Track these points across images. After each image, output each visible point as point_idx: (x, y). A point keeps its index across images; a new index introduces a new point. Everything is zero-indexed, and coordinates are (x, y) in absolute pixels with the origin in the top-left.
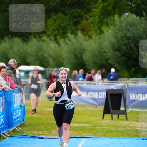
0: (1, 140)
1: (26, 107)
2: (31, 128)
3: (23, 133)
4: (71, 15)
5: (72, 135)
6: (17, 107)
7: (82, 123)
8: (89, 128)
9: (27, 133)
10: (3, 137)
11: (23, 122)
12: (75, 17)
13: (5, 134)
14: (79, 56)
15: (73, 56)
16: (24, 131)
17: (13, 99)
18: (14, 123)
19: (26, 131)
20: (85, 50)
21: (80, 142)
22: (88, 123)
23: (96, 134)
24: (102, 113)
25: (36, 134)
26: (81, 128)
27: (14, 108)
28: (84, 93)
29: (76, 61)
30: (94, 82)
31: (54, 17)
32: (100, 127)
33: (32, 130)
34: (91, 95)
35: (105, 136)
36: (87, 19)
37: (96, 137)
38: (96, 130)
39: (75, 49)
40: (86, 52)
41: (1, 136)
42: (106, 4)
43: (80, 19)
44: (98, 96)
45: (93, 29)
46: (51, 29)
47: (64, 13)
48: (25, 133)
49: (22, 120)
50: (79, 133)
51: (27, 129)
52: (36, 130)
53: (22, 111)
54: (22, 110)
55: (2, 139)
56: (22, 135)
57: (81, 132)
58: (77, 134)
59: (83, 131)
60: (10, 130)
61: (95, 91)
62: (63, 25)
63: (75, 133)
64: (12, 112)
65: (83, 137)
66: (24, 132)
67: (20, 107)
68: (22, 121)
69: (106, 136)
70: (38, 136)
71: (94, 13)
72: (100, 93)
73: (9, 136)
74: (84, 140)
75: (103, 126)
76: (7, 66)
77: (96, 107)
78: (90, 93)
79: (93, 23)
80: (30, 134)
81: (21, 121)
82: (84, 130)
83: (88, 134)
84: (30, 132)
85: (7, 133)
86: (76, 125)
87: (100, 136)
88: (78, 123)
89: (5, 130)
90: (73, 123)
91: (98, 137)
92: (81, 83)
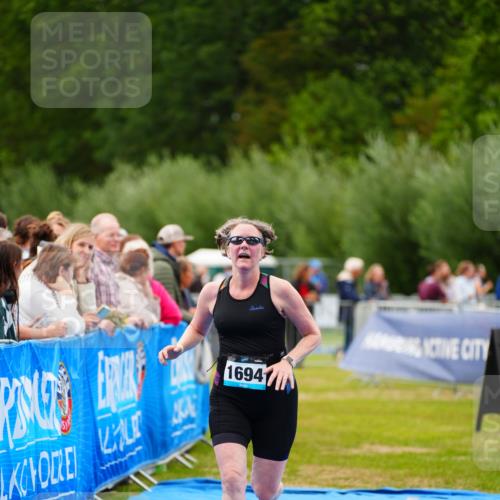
0: (130, 493)
3: (204, 474)
4: (376, 80)
5: (368, 483)
6: (182, 385)
7: (407, 444)
8: (428, 459)
9: (216, 474)
10: (134, 487)
11: (201, 437)
12: (387, 88)
13: (143, 476)
14: (396, 218)
15: (376, 217)
16: (206, 467)
18: (173, 439)
19: (213, 467)
20: (418, 195)
22: (425, 443)
23: (454, 481)
24: (475, 410)
26: (401, 461)
27: (175, 388)
28: (411, 340)
29: (386, 232)
30: (447, 306)
31: (316, 86)
32: (469, 458)
34: (434, 348)
35: (484, 488)
36: (429, 91)
37: (455, 491)
38: (454, 467)
39: (385, 192)
41: (131, 482)
42: (494, 38)
43: (404, 92)
44: (459, 353)
45: (446, 125)
46: (302, 125)
47: (348, 72)
48: (209, 473)
49: (200, 430)
50: (392, 478)
53: (200, 400)
54: (200, 394)
55: (133, 491)
56: (200, 478)
57: (402, 472)
58: (388, 480)
59: (407, 470)
60: (160, 463)
61: (447, 333)
62: (343, 113)
63: (380, 476)
64: (167, 404)
65: (408, 488)
66: (206, 470)
67: (193, 386)
68: (198, 435)
71: (451, 72)
72: (466, 342)
73: (156, 482)
76: (153, 249)
77: (455, 391)
78: (429, 343)
79: (446, 105)
81: (196, 433)
82: (411, 468)
83: (426, 481)
85: (150, 472)
86: (384, 450)
87: (469, 488)
88: (390, 442)
89: (144, 463)
90: (373, 443)
91: (459, 490)
92: (404, 309)
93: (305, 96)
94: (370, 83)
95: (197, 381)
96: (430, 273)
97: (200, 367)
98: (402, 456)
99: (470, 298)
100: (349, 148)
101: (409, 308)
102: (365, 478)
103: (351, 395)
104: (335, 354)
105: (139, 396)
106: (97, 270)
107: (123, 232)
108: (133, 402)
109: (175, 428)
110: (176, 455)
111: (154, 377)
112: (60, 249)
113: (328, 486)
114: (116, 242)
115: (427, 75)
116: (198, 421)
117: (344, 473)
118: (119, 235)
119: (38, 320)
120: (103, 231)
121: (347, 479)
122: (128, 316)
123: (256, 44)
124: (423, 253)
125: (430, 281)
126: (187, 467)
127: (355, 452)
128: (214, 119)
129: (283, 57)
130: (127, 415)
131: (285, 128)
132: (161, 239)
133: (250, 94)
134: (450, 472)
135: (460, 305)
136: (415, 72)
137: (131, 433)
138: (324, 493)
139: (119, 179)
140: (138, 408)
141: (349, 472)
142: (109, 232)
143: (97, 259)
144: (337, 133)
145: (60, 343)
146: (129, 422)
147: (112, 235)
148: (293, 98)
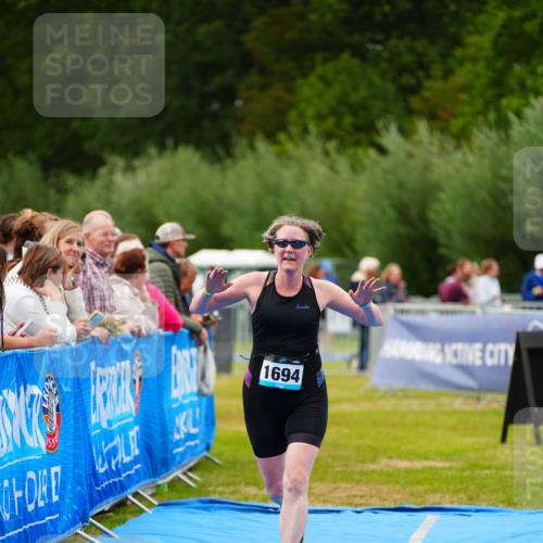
0: (128, 516)
1: (218, 402)
2: (237, 476)
3: (208, 493)
4: (390, 61)
5: (385, 500)
6: (184, 397)
7: (426, 458)
8: (450, 473)
9: (221, 493)
10: (133, 509)
11: (205, 453)
12: (402, 70)
13: (142, 496)
14: (413, 212)
15: (391, 213)
16: (210, 486)
17: (170, 370)
18: (174, 456)
19: (217, 486)
20: (437, 187)
21: (417, 527)
22: (446, 456)
23: (478, 497)
24: (500, 420)
25: (255, 496)
26: (421, 476)
27: (176, 400)
28: (431, 345)
29: (404, 230)
30: (470, 308)
32: (494, 472)
33: (240, 483)
34: (456, 354)
35: (510, 503)
36: (448, 73)
37: (478, 507)
38: (477, 482)
39: (401, 185)
40: (442, 196)
41: (129, 503)
42: (518, 13)
43: (421, 74)
44: (483, 358)
45: (467, 109)
46: (310, 112)
47: (359, 53)
48: (214, 492)
49: (204, 446)
50: (412, 495)
51: (222, 479)
52: (253, 481)
54: (204, 408)
55: (131, 513)
56: (203, 498)
57: (421, 488)
58: (407, 496)
59: (427, 486)
60: (160, 482)
61: (469, 337)
62: (354, 98)
63: (398, 492)
64: (167, 418)
65: (428, 505)
66: (211, 489)
67: (196, 399)
68: (202, 451)
69: (515, 505)
70: (261, 504)
71: (471, 51)
72: (490, 347)
73: (156, 503)
74: (431, 517)
75: (504, 468)
76: (150, 249)
77: (478, 399)
78: (450, 348)
79: (466, 88)
80: (232, 497)
81: (199, 449)
82: (431, 484)
83: (447, 497)
84: (232, 488)
85: (150, 492)
86: (403, 464)
87: (493, 504)
88: (408, 456)
89: (143, 483)
90: (390, 458)
91: (483, 507)
92: (423, 312)
93: (313, 79)
94: (384, 65)
95: (200, 393)
96: (450, 273)
97: (203, 377)
98: (422, 471)
99: (494, 299)
100: (362, 136)
101: (429, 311)
102: (384, 496)
103: (367, 406)
104: (349, 362)
105: (136, 409)
106: (89, 273)
107: (117, 231)
108: (130, 416)
109: (177, 444)
110: (178, 473)
111: (153, 389)
112: (47, 249)
113: (343, 504)
114: (110, 242)
115: (445, 55)
116: (201, 436)
117: (360, 490)
118: (113, 234)
119: (21, 326)
120: (95, 230)
121: (362, 497)
122: (124, 323)
123: (259, 22)
124: (443, 251)
125: (451, 280)
126: (190, 486)
127: (371, 467)
128: (215, 106)
129: (290, 36)
130: (124, 430)
131: (293, 115)
132: (158, 238)
133: (254, 78)
134: (473, 487)
135: (483, 307)
136: (433, 53)
137: (128, 450)
138: (338, 512)
139: (111, 173)
140: (136, 423)
141: (364, 489)
142: (101, 231)
143: (89, 261)
144: (348, 120)
145: (50, 353)
146: (127, 438)
147: (106, 234)
148: (299, 82)
